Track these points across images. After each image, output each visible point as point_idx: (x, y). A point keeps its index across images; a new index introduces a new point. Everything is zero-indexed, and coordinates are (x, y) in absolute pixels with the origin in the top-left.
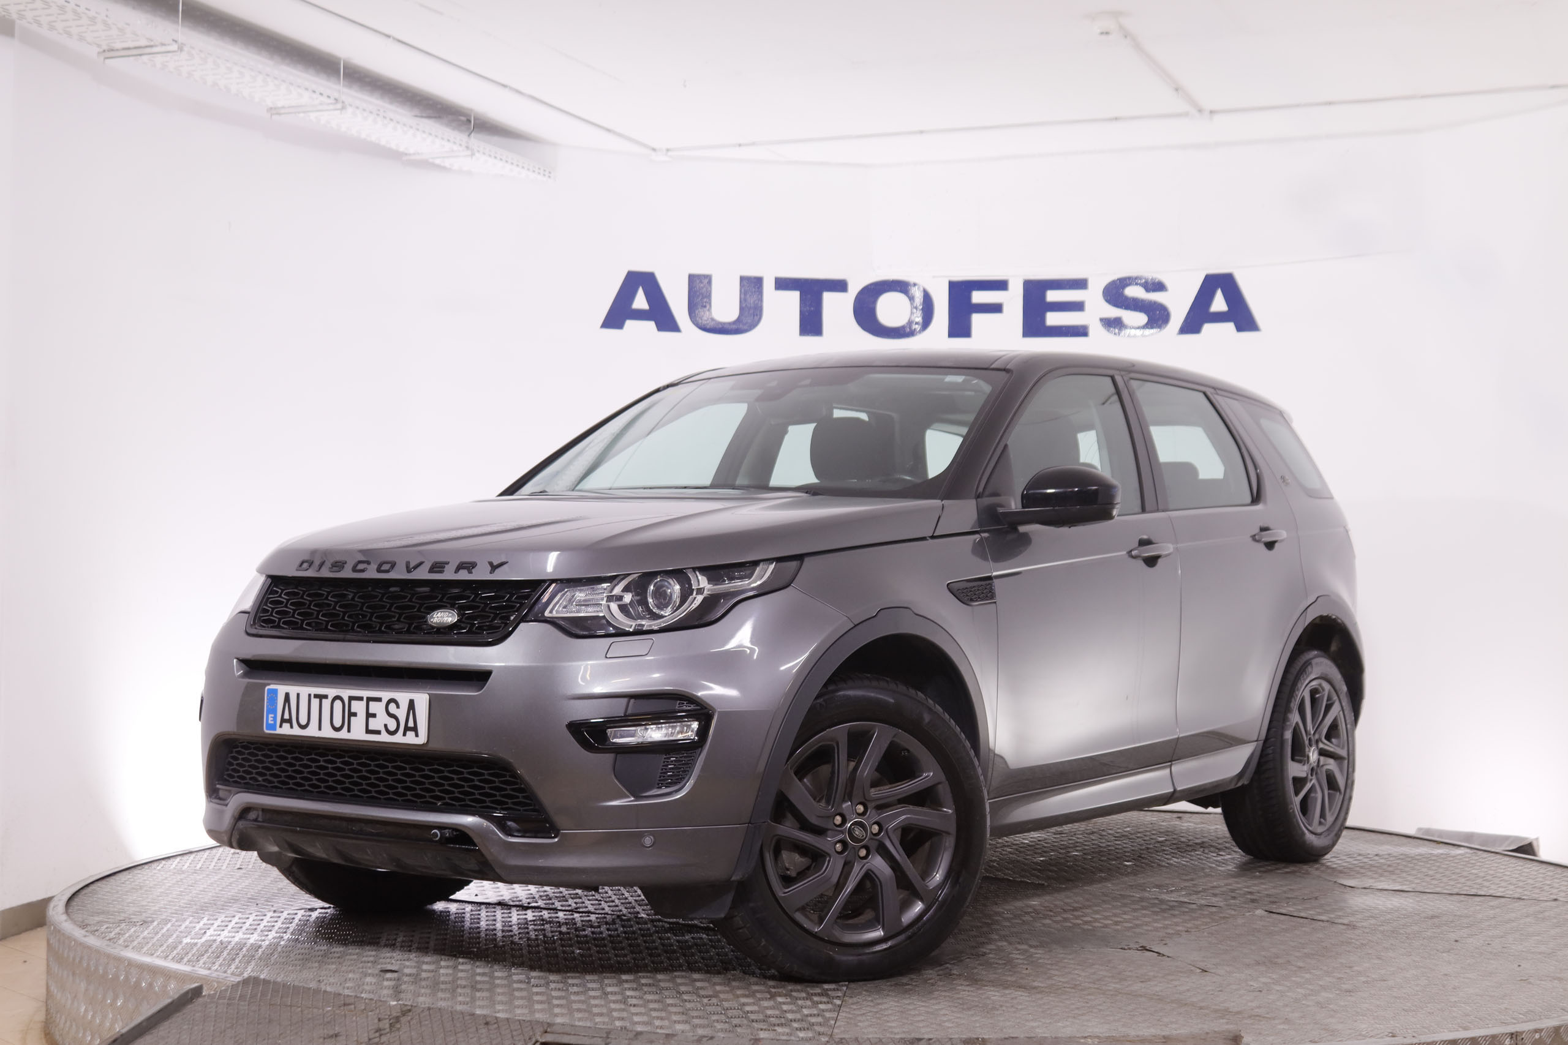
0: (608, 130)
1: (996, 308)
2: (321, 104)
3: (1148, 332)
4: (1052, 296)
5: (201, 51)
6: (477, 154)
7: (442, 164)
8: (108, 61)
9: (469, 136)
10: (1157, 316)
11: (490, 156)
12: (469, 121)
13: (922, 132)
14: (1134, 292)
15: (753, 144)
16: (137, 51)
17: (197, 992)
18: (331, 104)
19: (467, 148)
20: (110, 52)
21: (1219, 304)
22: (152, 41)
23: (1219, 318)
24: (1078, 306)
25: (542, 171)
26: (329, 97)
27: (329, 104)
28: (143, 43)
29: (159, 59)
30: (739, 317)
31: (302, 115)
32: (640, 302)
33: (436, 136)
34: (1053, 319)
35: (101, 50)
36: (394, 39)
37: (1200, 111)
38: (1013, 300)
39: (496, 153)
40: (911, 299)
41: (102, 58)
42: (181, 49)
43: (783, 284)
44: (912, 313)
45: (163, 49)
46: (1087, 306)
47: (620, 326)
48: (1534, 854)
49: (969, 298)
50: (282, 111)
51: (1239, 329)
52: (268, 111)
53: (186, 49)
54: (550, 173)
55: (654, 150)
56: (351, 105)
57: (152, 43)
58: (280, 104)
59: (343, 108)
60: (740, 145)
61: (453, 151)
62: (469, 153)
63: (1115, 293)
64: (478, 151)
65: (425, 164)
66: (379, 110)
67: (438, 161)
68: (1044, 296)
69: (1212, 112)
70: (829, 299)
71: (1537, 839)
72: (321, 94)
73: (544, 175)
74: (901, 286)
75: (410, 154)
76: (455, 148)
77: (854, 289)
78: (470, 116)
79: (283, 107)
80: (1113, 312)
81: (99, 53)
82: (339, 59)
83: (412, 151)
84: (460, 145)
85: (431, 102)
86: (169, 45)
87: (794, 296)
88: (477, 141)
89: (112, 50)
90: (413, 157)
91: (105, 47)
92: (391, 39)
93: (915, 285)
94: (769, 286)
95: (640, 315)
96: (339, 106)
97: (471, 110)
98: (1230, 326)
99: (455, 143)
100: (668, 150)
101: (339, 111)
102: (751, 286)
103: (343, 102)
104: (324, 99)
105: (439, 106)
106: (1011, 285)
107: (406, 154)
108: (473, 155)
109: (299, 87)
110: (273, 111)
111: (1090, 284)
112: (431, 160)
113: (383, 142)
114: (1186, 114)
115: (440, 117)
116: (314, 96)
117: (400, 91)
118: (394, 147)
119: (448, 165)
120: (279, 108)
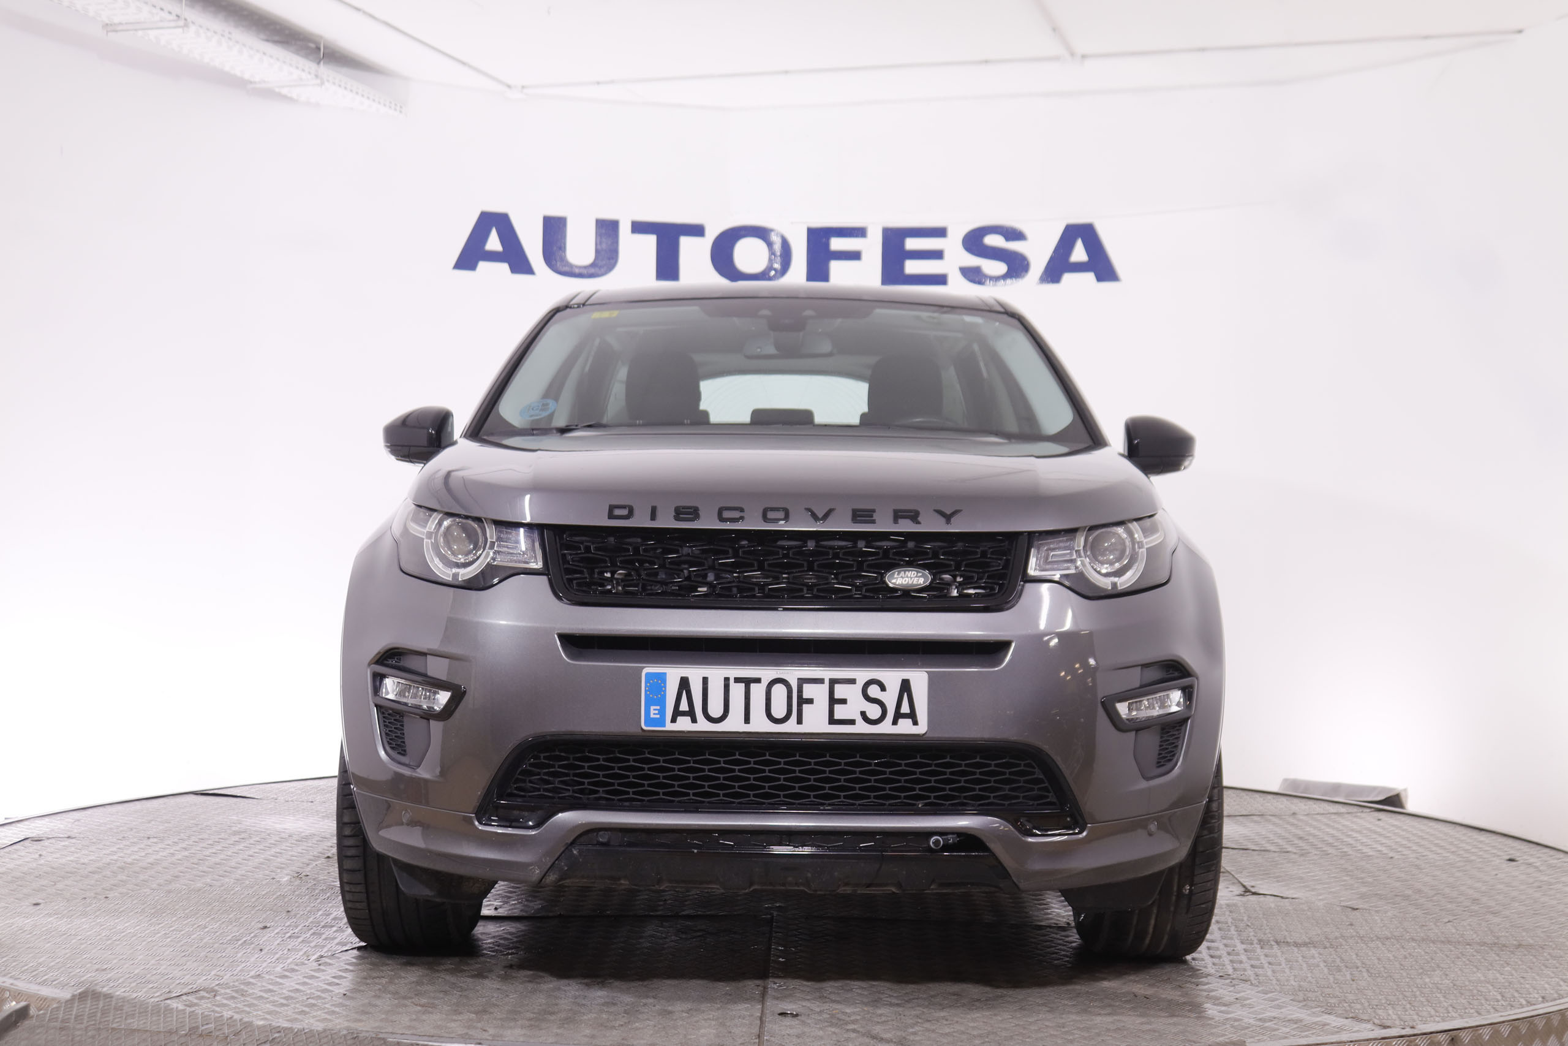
0: (464, 63)
1: (855, 256)
2: (161, 21)
3: (1009, 281)
4: (911, 244)
6: (326, 83)
7: (289, 95)
9: (319, 63)
10: (1017, 266)
11: (340, 86)
12: (319, 49)
13: (786, 72)
14: (993, 240)
15: (612, 82)
17: (24, 1013)
18: (174, 21)
19: (317, 76)
21: (1079, 254)
23: (1079, 267)
24: (937, 255)
25: (393, 106)
26: (170, 13)
27: (170, 21)
30: (595, 260)
31: (140, 33)
32: (494, 243)
33: (284, 62)
34: (912, 267)
37: (1072, 54)
38: (872, 248)
39: (347, 83)
40: (770, 244)
43: (639, 228)
44: (770, 260)
46: (946, 255)
47: (473, 267)
48: (1401, 806)
49: (827, 245)
50: (120, 28)
51: (1100, 279)
52: (103, 27)
54: (401, 107)
55: (509, 87)
56: (193, 23)
58: (116, 20)
59: (186, 25)
60: (598, 83)
61: (301, 79)
62: (319, 81)
63: (974, 242)
64: (328, 81)
65: (269, 94)
66: (224, 31)
67: (284, 91)
68: (903, 244)
69: (1084, 57)
70: (686, 243)
71: (1405, 790)
72: (162, 9)
73: (395, 110)
74: (761, 233)
75: (254, 82)
76: (305, 75)
77: (711, 234)
78: (320, 44)
79: (120, 24)
80: (973, 261)
83: (257, 79)
84: (309, 73)
85: (278, 27)
87: (651, 240)
88: (325, 70)
90: (257, 86)
93: (772, 230)
94: (625, 229)
95: (493, 257)
96: (181, 23)
97: (321, 37)
98: (1090, 276)
99: (303, 70)
100: (523, 87)
101: (180, 30)
102: (607, 229)
103: (186, 20)
104: (165, 15)
105: (287, 32)
106: (870, 233)
107: (251, 82)
108: (322, 83)
110: (110, 27)
111: (950, 232)
112: (277, 90)
113: (227, 69)
114: (1056, 58)
115: (288, 43)
116: (154, 11)
117: (245, 13)
118: (239, 74)
119: (294, 96)
120: (115, 24)
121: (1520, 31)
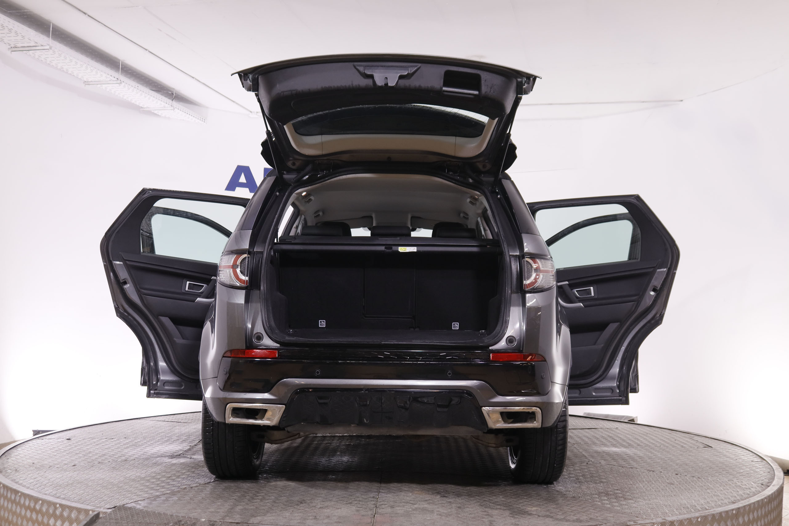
2: (110, 81)
5: (59, 50)
6: (176, 109)
7: (157, 114)
8: (12, 52)
9: (173, 100)
11: (180, 110)
12: (173, 94)
16: (28, 48)
17: (97, 516)
18: (116, 81)
19: (171, 106)
20: (14, 49)
22: (37, 43)
25: (201, 119)
26: (114, 78)
27: (114, 81)
28: (32, 44)
29: (38, 53)
31: (99, 86)
32: (243, 179)
33: (158, 99)
35: (10, 47)
36: (149, 51)
39: (183, 109)
41: (10, 51)
42: (51, 48)
45: (42, 48)
47: (233, 190)
50: (91, 83)
52: (84, 83)
53: (53, 48)
54: (205, 120)
55: (251, 112)
56: (124, 82)
57: (37, 45)
59: (121, 83)
61: (164, 107)
62: (172, 108)
65: (150, 113)
66: (135, 85)
67: (156, 112)
72: (111, 76)
73: (202, 121)
75: (144, 108)
76: (167, 105)
78: (173, 92)
79: (91, 81)
81: (9, 48)
82: (119, 60)
83: (145, 107)
84: (169, 104)
85: (156, 84)
86: (45, 46)
88: (175, 103)
89: (16, 47)
90: (144, 109)
91: (13, 46)
92: (148, 51)
95: (242, 185)
96: (119, 82)
97: (174, 89)
99: (167, 103)
100: (257, 112)
101: (118, 85)
103: (121, 80)
104: (112, 78)
105: (159, 87)
107: (142, 108)
108: (174, 109)
109: (102, 71)
110: (86, 83)
112: (153, 111)
113: (133, 102)
115: (160, 91)
116: (108, 76)
117: (143, 78)
118: (137, 104)
119: (160, 114)
120: (89, 82)
121: (682, 101)
